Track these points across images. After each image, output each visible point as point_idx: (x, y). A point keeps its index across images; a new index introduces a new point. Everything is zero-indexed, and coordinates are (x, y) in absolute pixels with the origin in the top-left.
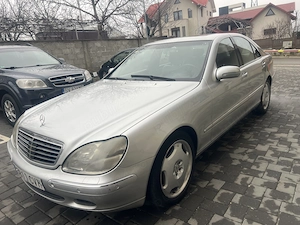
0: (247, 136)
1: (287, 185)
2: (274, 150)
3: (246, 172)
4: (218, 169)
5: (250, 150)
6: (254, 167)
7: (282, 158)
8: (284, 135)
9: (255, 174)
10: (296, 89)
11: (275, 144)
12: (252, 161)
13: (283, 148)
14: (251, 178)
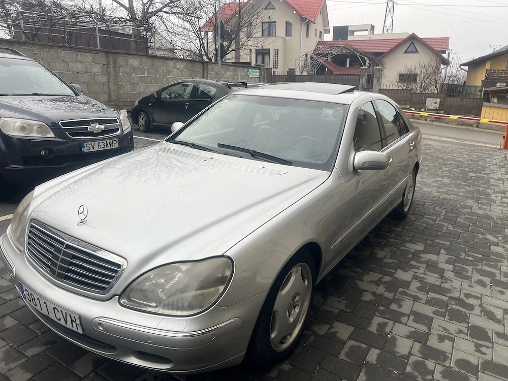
0: (381, 254)
1: (441, 339)
2: (421, 280)
3: (383, 314)
4: (342, 306)
5: (387, 279)
6: (394, 307)
7: (432, 295)
8: (433, 257)
9: (397, 317)
10: (446, 180)
11: (422, 270)
12: (390, 295)
13: (432, 279)
14: (391, 323)
